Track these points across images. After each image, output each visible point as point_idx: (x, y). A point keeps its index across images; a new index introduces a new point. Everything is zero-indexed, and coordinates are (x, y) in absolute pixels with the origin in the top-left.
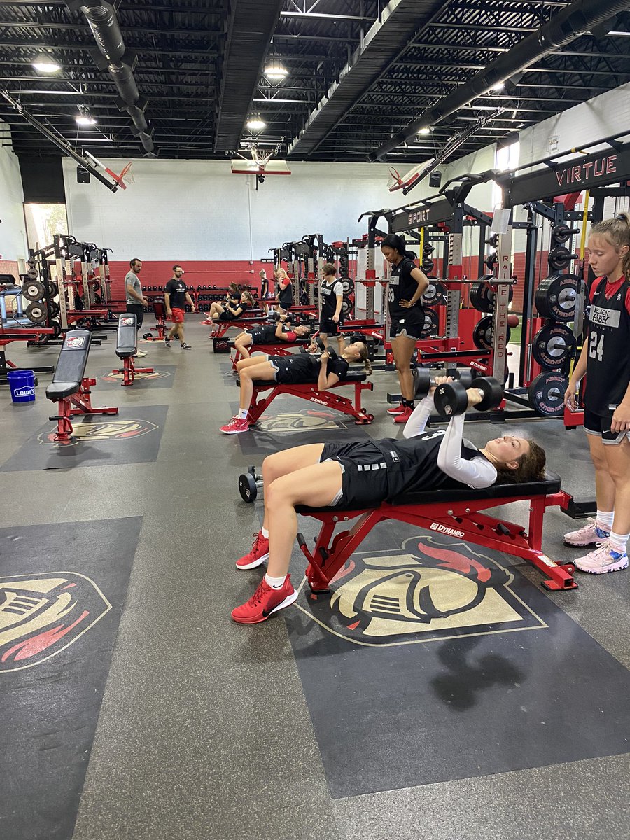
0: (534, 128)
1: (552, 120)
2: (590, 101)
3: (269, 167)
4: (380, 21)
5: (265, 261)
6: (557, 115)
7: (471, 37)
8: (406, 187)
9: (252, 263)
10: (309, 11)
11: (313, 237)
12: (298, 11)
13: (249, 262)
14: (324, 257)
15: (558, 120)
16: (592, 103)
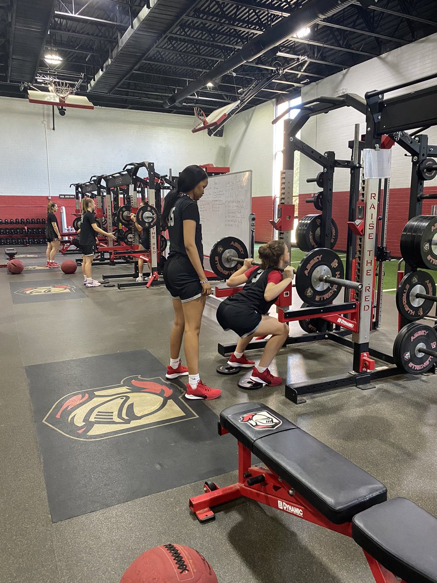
0: (317, 84)
1: (339, 75)
2: (383, 56)
3: (71, 99)
4: (132, 27)
5: (63, 197)
6: (344, 71)
7: (197, 49)
8: (211, 128)
9: (50, 198)
10: (77, 14)
11: (100, 179)
12: (69, 13)
13: (47, 197)
14: (138, 192)
15: (344, 75)
16: (385, 58)
